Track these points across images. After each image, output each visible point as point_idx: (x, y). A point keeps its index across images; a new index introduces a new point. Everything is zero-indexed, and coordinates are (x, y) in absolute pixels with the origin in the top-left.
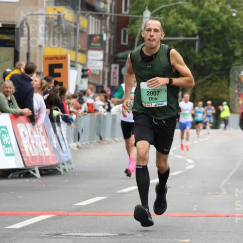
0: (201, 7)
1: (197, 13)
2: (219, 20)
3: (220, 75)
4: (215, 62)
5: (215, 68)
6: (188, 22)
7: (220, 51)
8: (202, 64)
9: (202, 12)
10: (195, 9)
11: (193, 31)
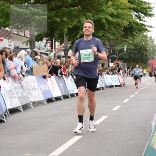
0: (134, 42)
1: (133, 44)
2: (140, 45)
3: (140, 61)
4: (139, 57)
5: (139, 59)
6: (131, 46)
7: (140, 54)
8: (135, 58)
9: (134, 43)
10: (133, 43)
11: (132, 49)
